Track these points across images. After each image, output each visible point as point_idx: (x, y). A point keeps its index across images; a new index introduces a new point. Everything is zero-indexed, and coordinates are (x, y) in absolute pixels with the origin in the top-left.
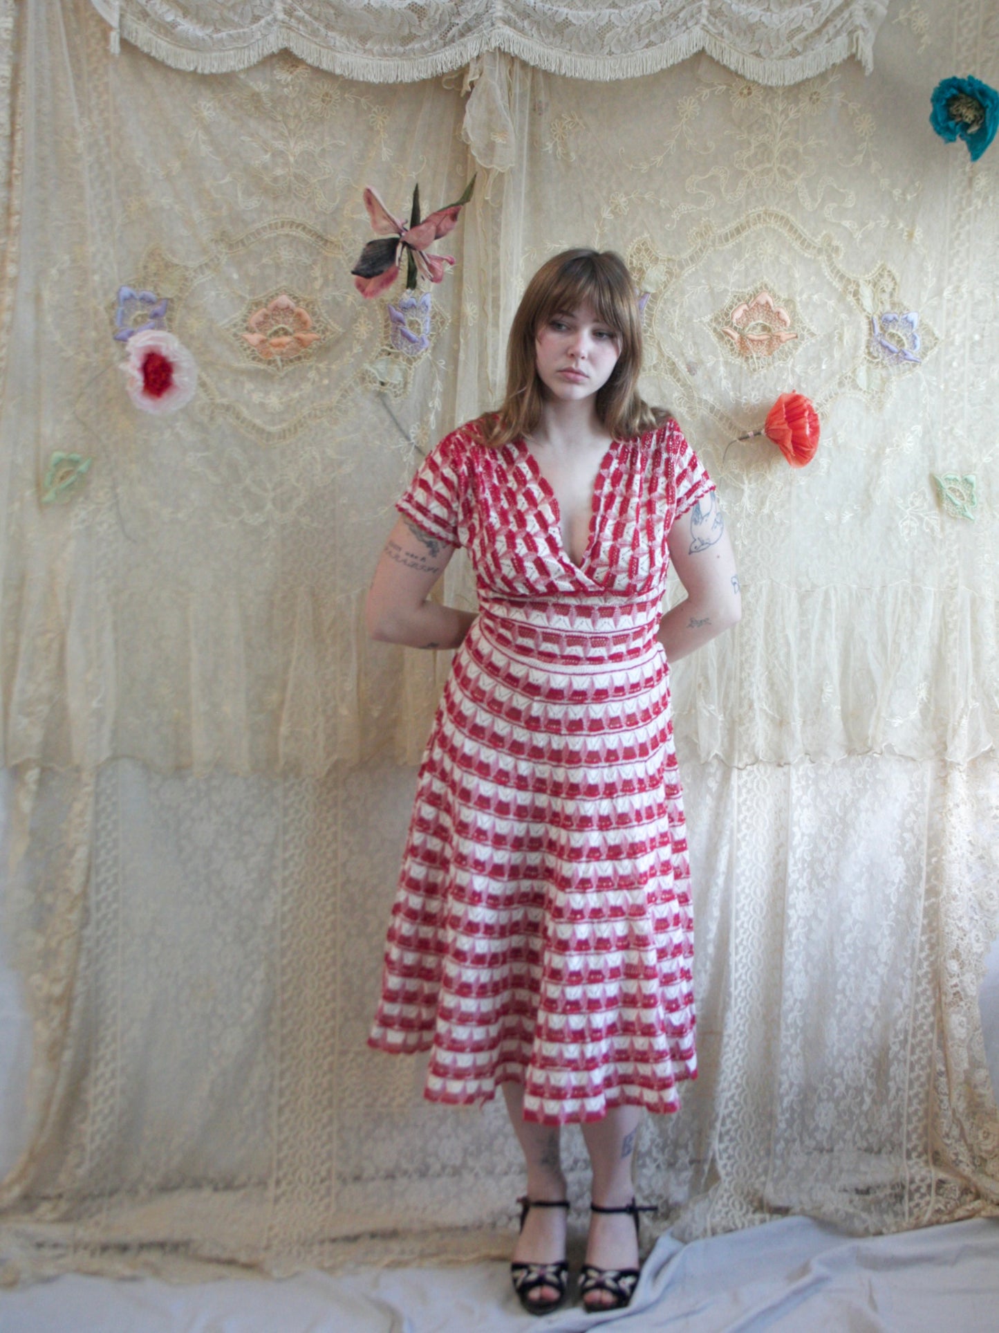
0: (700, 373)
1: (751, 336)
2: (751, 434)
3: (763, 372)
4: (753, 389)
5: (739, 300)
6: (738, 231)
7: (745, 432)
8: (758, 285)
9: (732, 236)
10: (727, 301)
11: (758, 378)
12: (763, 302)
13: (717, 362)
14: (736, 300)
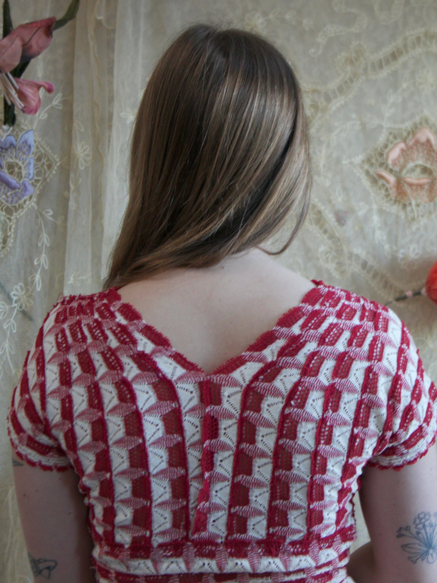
0: (350, 223)
1: (409, 180)
2: (409, 293)
3: (424, 221)
4: (411, 241)
5: (395, 137)
6: (394, 56)
7: (402, 292)
8: (417, 119)
9: (388, 62)
10: (382, 139)
11: (418, 229)
12: (423, 139)
13: (370, 210)
14: (391, 138)
